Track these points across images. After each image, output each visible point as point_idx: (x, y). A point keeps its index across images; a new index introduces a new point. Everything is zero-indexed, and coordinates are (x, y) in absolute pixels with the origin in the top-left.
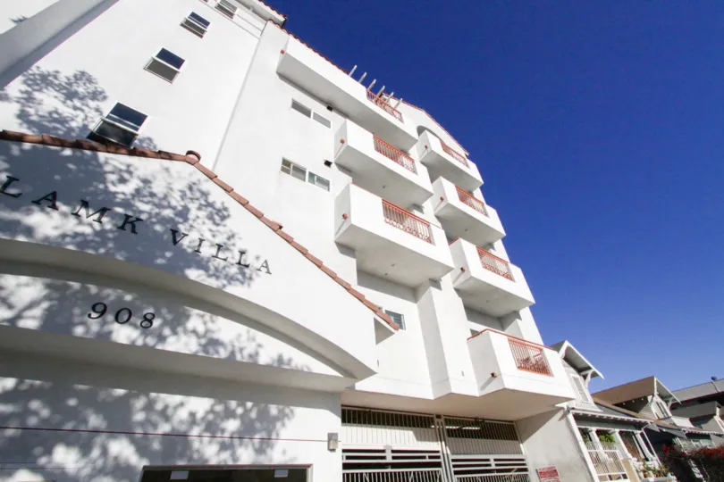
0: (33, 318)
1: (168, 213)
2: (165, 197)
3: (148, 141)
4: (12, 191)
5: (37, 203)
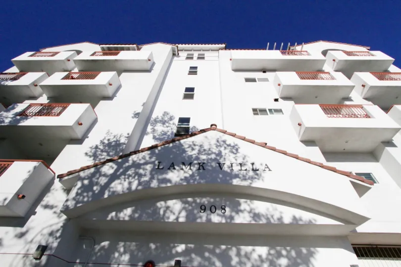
0: (183, 217)
1: (213, 156)
2: (209, 149)
3: (194, 128)
4: (161, 167)
5: (169, 169)
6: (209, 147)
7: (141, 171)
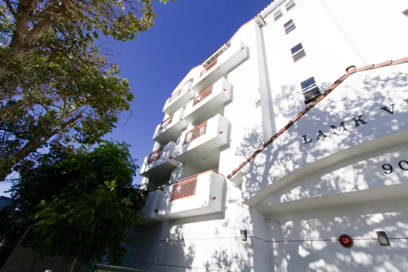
0: (362, 184)
2: (359, 98)
3: (323, 85)
4: (308, 140)
5: (318, 139)
6: (357, 95)
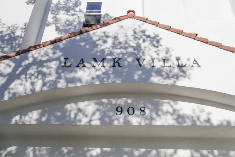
0: (96, 119)
1: (130, 50)
2: (126, 43)
3: (106, 16)
4: (68, 64)
5: (78, 66)
6: (125, 39)
7: (45, 70)
